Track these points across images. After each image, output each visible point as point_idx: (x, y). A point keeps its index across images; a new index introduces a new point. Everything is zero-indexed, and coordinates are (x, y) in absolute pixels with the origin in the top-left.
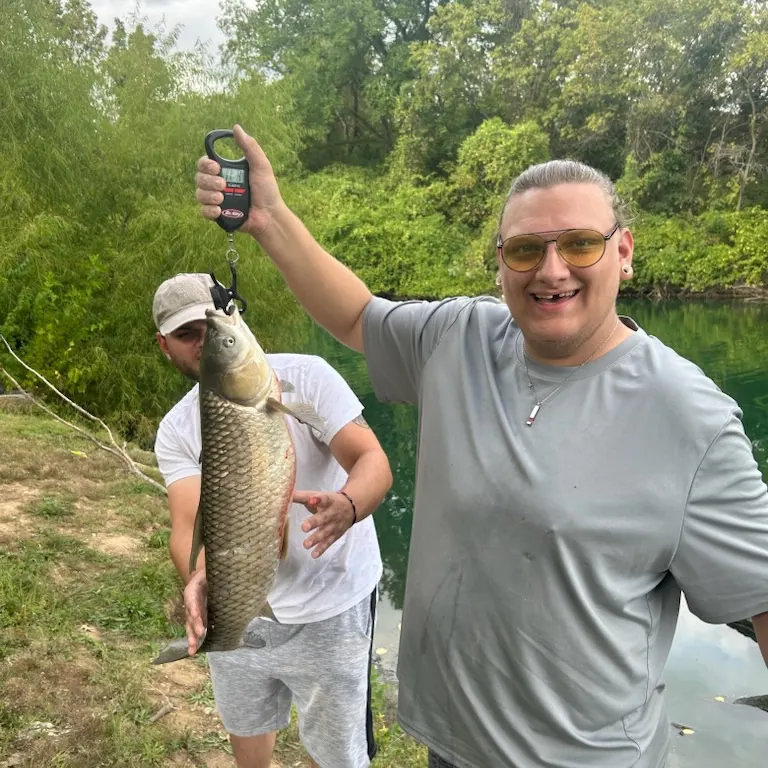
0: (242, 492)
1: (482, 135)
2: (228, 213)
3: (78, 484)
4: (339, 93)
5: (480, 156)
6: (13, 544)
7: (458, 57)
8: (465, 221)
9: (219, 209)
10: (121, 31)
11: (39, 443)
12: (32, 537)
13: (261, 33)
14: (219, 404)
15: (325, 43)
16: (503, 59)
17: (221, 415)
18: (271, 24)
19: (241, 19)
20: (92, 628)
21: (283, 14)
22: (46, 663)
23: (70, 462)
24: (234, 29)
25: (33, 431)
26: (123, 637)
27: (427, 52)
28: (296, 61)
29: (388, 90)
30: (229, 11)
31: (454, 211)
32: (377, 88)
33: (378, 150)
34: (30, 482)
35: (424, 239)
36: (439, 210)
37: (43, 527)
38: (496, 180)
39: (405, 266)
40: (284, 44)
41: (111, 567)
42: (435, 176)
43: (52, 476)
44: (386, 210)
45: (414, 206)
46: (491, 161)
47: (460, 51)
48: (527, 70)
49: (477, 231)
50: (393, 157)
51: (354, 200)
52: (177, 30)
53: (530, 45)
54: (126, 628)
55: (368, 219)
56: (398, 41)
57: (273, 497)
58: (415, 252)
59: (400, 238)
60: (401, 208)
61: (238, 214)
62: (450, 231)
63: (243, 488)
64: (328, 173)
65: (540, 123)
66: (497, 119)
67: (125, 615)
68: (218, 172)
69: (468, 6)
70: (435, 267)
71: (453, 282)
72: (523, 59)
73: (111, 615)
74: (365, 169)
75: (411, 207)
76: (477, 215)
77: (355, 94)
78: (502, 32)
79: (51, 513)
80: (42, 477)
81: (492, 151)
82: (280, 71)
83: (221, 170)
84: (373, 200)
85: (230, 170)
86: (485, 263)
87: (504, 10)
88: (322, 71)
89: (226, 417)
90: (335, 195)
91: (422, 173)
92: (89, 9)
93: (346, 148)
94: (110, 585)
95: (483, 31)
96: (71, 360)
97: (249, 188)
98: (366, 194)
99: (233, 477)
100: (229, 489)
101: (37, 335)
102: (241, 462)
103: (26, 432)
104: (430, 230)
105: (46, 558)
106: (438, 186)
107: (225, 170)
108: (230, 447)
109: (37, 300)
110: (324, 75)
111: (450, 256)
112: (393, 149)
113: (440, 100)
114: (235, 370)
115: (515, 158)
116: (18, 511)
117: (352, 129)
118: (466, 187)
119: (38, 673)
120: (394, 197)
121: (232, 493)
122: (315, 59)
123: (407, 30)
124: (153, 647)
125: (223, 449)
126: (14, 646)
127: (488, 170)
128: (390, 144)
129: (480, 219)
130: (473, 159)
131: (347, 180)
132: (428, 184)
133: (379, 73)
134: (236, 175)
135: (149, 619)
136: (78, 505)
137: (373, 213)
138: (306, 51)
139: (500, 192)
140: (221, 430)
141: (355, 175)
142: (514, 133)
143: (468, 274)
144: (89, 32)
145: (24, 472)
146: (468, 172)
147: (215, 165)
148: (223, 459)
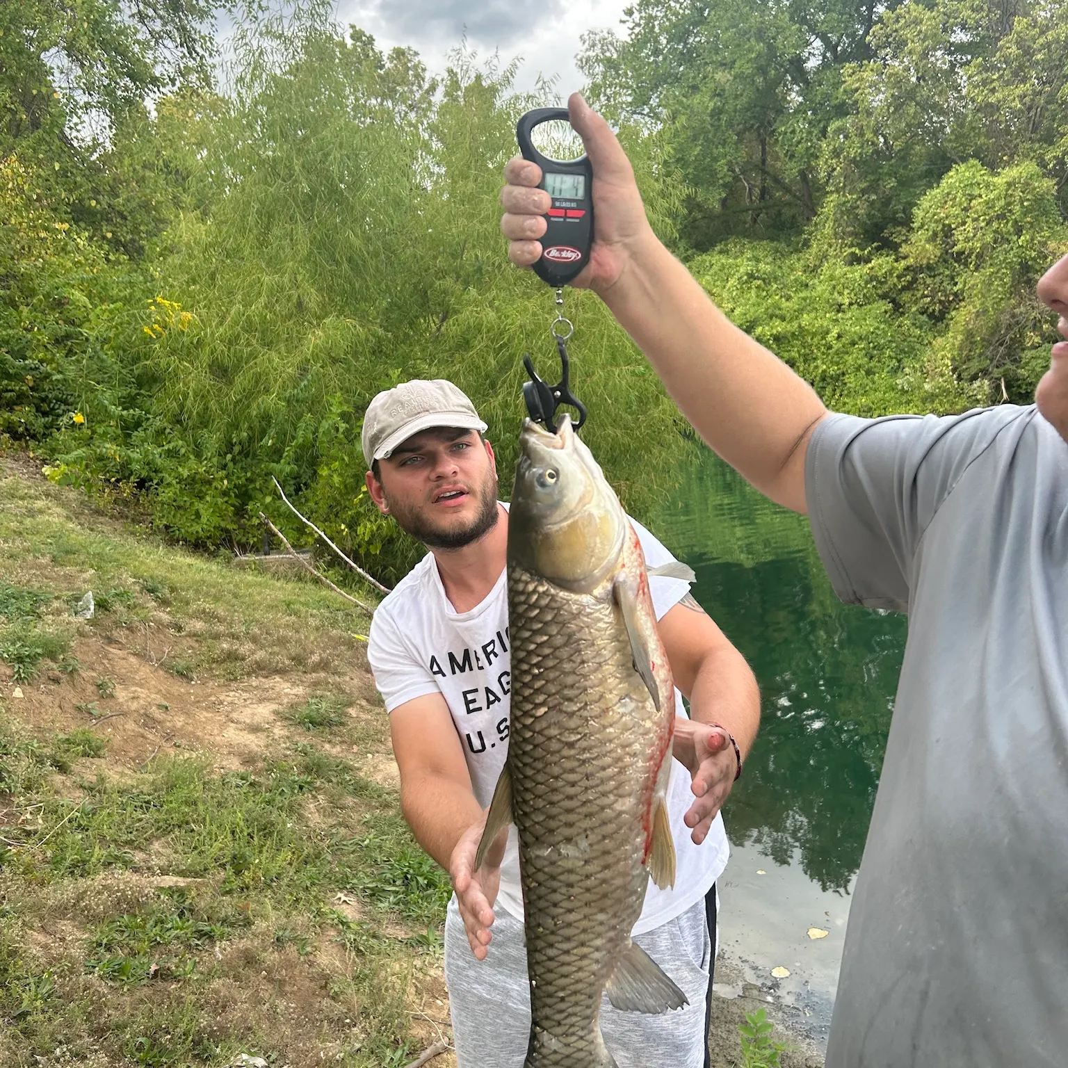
0: (571, 745)
1: (950, 186)
2: (553, 253)
3: (356, 681)
4: (740, 141)
5: (947, 217)
6: (260, 765)
7: (914, 79)
8: (923, 312)
9: (538, 247)
10: (455, 84)
11: (311, 621)
12: (286, 756)
13: (634, 69)
14: (531, 587)
15: (722, 76)
16: (985, 75)
17: (534, 606)
18: (648, 56)
19: (608, 54)
20: (352, 899)
21: (665, 42)
22: (271, 957)
23: (348, 650)
24: (599, 69)
25: (306, 604)
26: (393, 916)
27: (869, 76)
28: (681, 103)
29: (810, 133)
30: (594, 45)
31: (906, 297)
32: (793, 132)
33: (794, 217)
34: (294, 677)
35: (860, 338)
36: (884, 297)
37: (303, 741)
38: (972, 250)
39: (831, 377)
40: (665, 82)
41: (387, 806)
42: (878, 249)
43: (323, 669)
44: (805, 299)
45: (846, 292)
46: (964, 223)
47: (917, 71)
48: (1022, 88)
49: (941, 326)
50: (816, 224)
51: (758, 287)
52: (514, 65)
53: (1028, 52)
54: (397, 904)
55: (777, 312)
56: (825, 65)
57: (627, 759)
58: (846, 357)
59: (823, 338)
60: (826, 295)
61: (571, 255)
62: (899, 326)
63: (573, 738)
64: (721, 252)
65: (1042, 164)
66: (972, 161)
67: (398, 883)
68: (538, 181)
69: (931, 6)
70: (876, 378)
71: (904, 399)
72: (1015, 74)
73: (380, 880)
74: (775, 244)
75: (840, 294)
76: (940, 302)
77: (763, 143)
78: (983, 38)
79: (316, 723)
80: (309, 669)
81: (965, 210)
82: (658, 119)
83: (544, 178)
84: (785, 286)
85: (559, 178)
86: (954, 370)
87: (985, 7)
88: (717, 113)
89: (542, 609)
90: (732, 282)
91: (858, 245)
92: (416, 60)
93: (748, 217)
94: (384, 833)
95: (952, 40)
96: (362, 510)
97: (592, 208)
98: (776, 279)
99: (554, 717)
100: (549, 739)
101: (321, 476)
102: (566, 692)
103: (296, 607)
104: (870, 325)
105: (301, 788)
106: (881, 263)
107: (550, 178)
108: (550, 663)
109: (321, 430)
110: (719, 119)
111: (899, 361)
112: (815, 214)
113: (886, 142)
114: (555, 528)
115: (1001, 217)
116: (272, 717)
117: (757, 191)
118: (925, 262)
119: (258, 972)
120: (816, 281)
121: (554, 745)
122: (706, 99)
123: (839, 48)
124: (431, 938)
125: (538, 665)
126: (232, 925)
127: (958, 235)
128: (812, 208)
129: (946, 307)
130: (936, 222)
131: (749, 259)
132: (868, 261)
133: (797, 111)
134: (570, 186)
135: (431, 891)
136: (352, 711)
137: (785, 304)
138: (695, 88)
139: (976, 269)
140: (535, 632)
141: (761, 255)
142: (1000, 181)
143: (927, 387)
144: (415, 88)
145: (287, 662)
146: (928, 241)
147: (534, 170)
148: (538, 684)
